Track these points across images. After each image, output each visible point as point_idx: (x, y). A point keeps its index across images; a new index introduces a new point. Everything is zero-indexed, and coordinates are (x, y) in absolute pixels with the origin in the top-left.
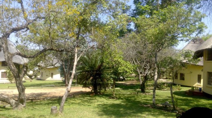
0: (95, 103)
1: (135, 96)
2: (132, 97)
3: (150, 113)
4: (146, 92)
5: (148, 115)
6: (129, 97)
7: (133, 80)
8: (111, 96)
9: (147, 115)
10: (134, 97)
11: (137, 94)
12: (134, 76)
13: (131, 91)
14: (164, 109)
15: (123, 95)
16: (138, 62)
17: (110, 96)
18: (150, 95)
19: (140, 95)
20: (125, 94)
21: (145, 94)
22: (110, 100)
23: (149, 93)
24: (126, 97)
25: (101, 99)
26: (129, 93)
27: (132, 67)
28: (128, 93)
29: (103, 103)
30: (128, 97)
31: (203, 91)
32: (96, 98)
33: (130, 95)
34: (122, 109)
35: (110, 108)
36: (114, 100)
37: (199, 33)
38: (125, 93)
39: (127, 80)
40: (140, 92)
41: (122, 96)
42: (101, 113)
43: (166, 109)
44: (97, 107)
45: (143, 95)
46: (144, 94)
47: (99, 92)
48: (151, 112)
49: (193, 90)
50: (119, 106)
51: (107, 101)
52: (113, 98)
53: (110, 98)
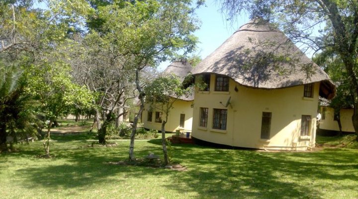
0: (9, 168)
1: (90, 150)
2: (85, 152)
3: (129, 173)
4: (108, 143)
5: (127, 176)
6: (79, 153)
7: (72, 126)
8: (40, 155)
9: (125, 178)
10: (88, 152)
11: (92, 146)
12: (73, 119)
13: (78, 144)
14: (149, 164)
15: (65, 150)
16: (95, 90)
17: (37, 154)
18: (115, 147)
19: (98, 149)
20: (67, 149)
21: (107, 146)
22: (41, 160)
23: (114, 143)
24: (72, 152)
25: (20, 160)
26: (75, 147)
27: (90, 96)
28: (73, 146)
29: (27, 166)
30: (76, 153)
31: (192, 137)
32: (6, 159)
33: (78, 149)
34: (74, 173)
35: (49, 173)
36: (49, 159)
37: (189, 50)
38: (66, 147)
39: (62, 126)
40: (97, 143)
41: (64, 153)
42: (30, 183)
43: (152, 165)
44: (18, 175)
45: (103, 148)
46: (105, 146)
47: (11, 148)
48: (130, 171)
49: (179, 135)
50: (64, 168)
51: (35, 163)
52: (46, 157)
53: (40, 158)
